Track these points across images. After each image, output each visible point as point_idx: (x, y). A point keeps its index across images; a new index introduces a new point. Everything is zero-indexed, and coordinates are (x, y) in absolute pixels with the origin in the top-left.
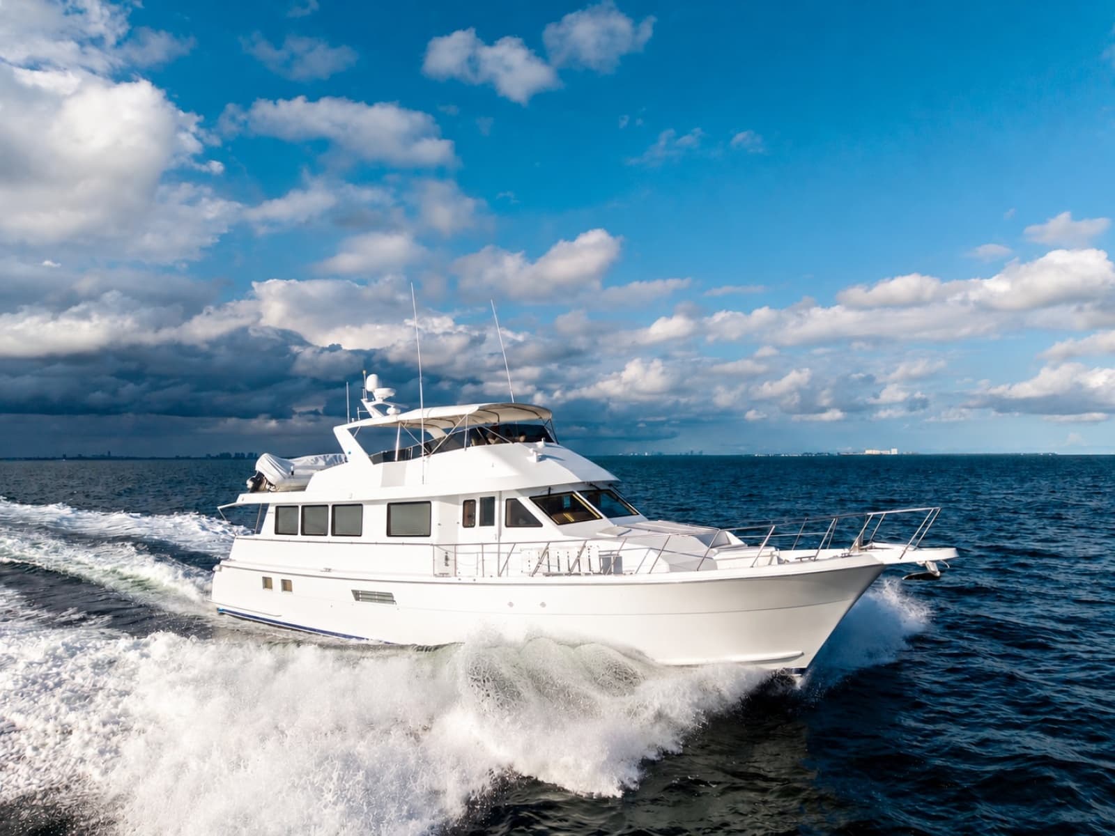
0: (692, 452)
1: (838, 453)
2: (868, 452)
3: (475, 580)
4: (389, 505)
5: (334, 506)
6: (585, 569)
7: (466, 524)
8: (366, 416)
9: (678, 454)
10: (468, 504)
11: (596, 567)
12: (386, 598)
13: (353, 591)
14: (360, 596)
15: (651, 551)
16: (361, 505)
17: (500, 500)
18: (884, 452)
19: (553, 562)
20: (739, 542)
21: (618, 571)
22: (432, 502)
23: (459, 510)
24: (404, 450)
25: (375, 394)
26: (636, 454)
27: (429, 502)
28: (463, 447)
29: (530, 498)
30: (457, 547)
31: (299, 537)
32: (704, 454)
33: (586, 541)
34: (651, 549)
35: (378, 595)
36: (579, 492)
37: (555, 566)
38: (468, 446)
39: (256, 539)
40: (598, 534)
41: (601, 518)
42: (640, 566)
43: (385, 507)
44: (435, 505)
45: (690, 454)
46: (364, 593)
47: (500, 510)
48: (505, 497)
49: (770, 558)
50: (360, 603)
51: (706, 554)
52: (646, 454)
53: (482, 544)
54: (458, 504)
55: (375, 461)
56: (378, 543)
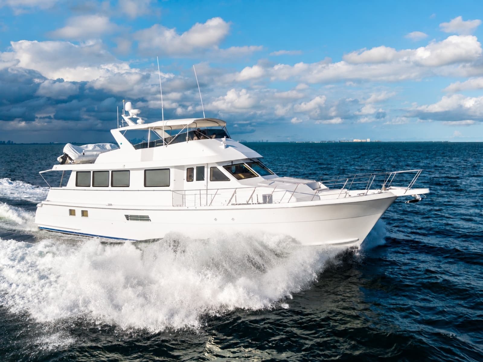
1: (339, 141)
2: (355, 140)
3: (196, 208)
4: (145, 171)
6: (255, 201)
7: (188, 180)
8: (126, 124)
9: (258, 141)
10: (190, 170)
11: (261, 200)
12: (146, 218)
13: (126, 216)
14: (129, 218)
15: (287, 192)
16: (129, 171)
17: (207, 168)
18: (364, 141)
19: (238, 198)
20: (325, 187)
21: (271, 201)
22: (170, 169)
23: (185, 173)
24: (153, 142)
25: (130, 112)
27: (169, 169)
28: (186, 141)
29: (223, 166)
30: (186, 191)
31: (91, 188)
32: (269, 142)
33: (256, 187)
34: (287, 191)
35: (140, 217)
36: (246, 163)
38: (188, 140)
39: (64, 189)
40: (259, 184)
41: (258, 176)
42: (282, 199)
43: (143, 172)
44: (172, 170)
45: (261, 141)
46: (131, 216)
47: (207, 173)
48: (210, 166)
49: (345, 194)
50: (130, 222)
51: (311, 193)
53: (200, 190)
54: (184, 170)
55: (137, 147)
56: (138, 191)
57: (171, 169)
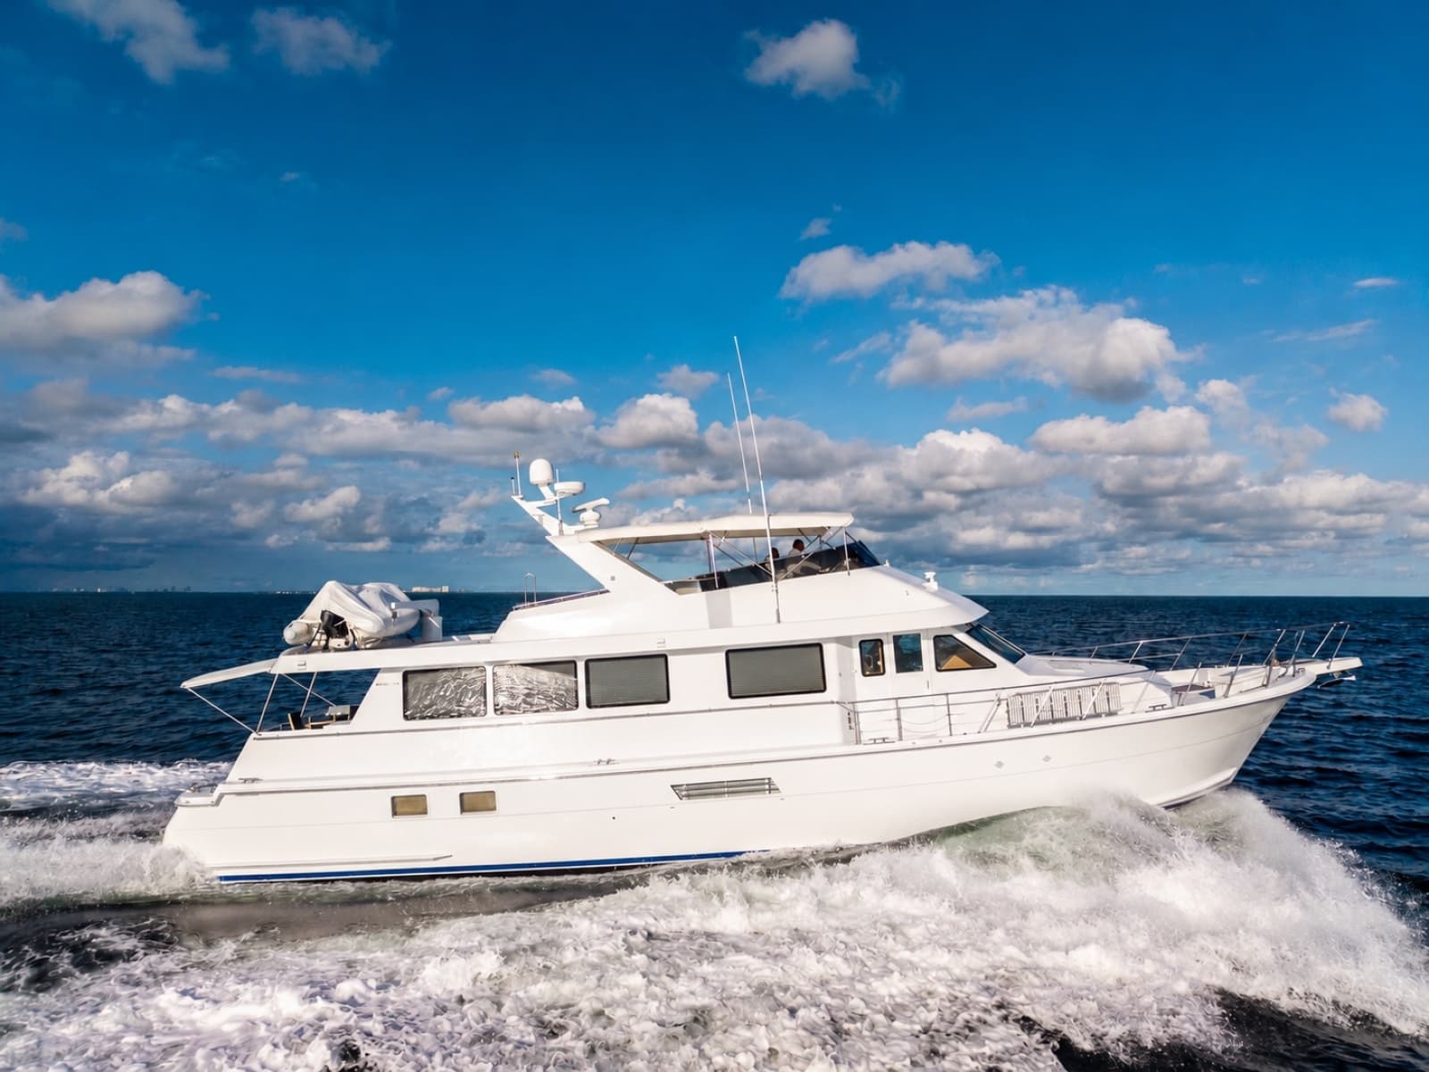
0: (174, 588)
3: (940, 741)
4: (728, 653)
5: (587, 662)
7: (867, 672)
10: (870, 646)
13: (672, 786)
14: (689, 791)
16: (663, 656)
17: (928, 638)
22: (822, 645)
23: (855, 653)
26: (82, 590)
27: (819, 646)
31: (489, 718)
32: (193, 590)
35: (728, 786)
38: (852, 568)
39: (339, 734)
43: (723, 655)
44: (830, 651)
46: (690, 787)
47: (927, 648)
48: (932, 634)
50: (697, 802)
52: (99, 590)
54: (851, 646)
56: (710, 711)
57: (825, 647)
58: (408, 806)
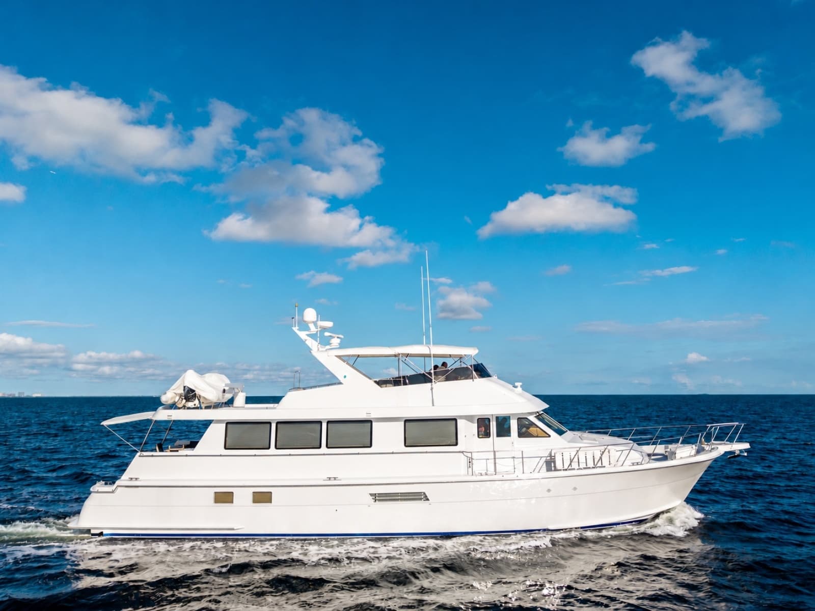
3: (517, 476)
5: (328, 422)
12: (421, 497)
13: (371, 494)
14: (380, 498)
16: (370, 422)
19: (582, 460)
23: (473, 426)
27: (455, 420)
31: (274, 451)
35: (401, 496)
37: (584, 463)
44: (461, 423)
46: (380, 495)
51: (630, 452)
54: (472, 421)
55: (382, 385)
56: (394, 453)
57: (458, 421)
58: (224, 497)
